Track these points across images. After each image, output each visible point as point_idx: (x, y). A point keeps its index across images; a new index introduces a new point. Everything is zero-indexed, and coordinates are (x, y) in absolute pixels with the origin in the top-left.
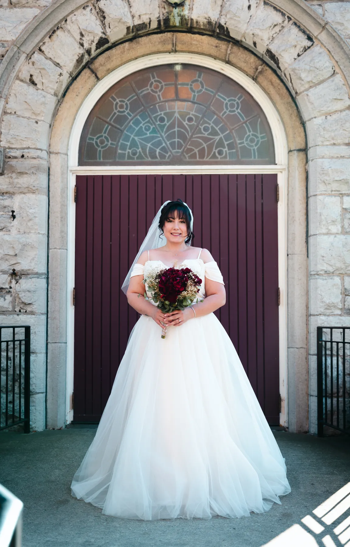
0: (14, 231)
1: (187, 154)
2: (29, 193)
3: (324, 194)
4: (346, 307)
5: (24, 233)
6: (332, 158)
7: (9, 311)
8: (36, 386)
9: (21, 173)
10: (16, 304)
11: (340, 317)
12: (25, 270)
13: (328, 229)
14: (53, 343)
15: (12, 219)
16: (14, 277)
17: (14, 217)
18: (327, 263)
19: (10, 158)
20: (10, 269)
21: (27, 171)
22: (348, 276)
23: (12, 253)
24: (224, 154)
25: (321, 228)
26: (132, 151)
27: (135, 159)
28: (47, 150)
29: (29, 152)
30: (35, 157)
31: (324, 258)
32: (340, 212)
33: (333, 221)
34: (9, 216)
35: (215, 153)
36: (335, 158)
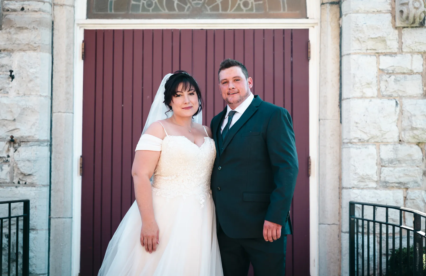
0: (12, 94)
1: (209, 5)
2: (29, 50)
3: (359, 53)
4: (382, 179)
5: (24, 96)
6: (368, 12)
7: (7, 183)
8: (36, 267)
9: (21, 28)
10: (15, 174)
11: (376, 191)
12: (24, 137)
13: (362, 92)
14: (56, 218)
15: (11, 79)
16: (12, 145)
17: (12, 77)
18: (361, 131)
19: (8, 10)
20: (8, 136)
21: (27, 26)
22: (384, 145)
23: (10, 118)
24: (250, 6)
25: (355, 91)
26: (147, 2)
27: (151, 11)
28: (51, 2)
29: (29, 5)
30: (36, 10)
31: (358, 125)
32: (376, 74)
33: (368, 84)
34: (7, 76)
35: (239, 5)
36: (371, 13)
